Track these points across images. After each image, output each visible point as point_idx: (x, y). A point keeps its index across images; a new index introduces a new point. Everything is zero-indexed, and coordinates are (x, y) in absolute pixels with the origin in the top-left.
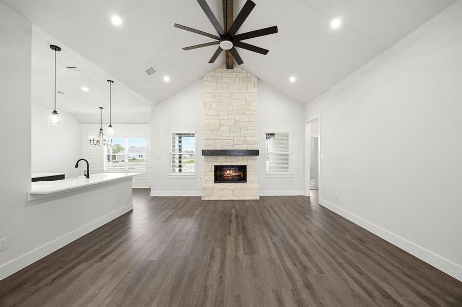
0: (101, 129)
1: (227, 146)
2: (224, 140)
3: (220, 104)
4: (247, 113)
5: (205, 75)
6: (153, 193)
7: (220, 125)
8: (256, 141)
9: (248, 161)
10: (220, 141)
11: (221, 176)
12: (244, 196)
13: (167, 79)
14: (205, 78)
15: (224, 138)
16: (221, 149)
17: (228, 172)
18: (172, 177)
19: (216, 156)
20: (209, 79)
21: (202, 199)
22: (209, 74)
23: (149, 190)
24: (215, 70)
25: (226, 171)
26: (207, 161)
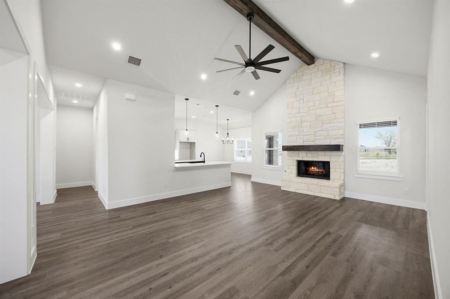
0: (228, 134)
1: (308, 141)
2: (305, 136)
3: (301, 102)
4: (330, 105)
5: (288, 79)
6: (254, 179)
7: (302, 122)
8: (341, 135)
9: (332, 157)
10: (302, 137)
11: (307, 170)
12: (321, 193)
13: (252, 93)
14: (288, 81)
15: (305, 134)
16: (302, 144)
18: (264, 168)
19: (298, 152)
20: (292, 81)
21: (282, 189)
22: (292, 76)
23: (250, 176)
26: (289, 156)
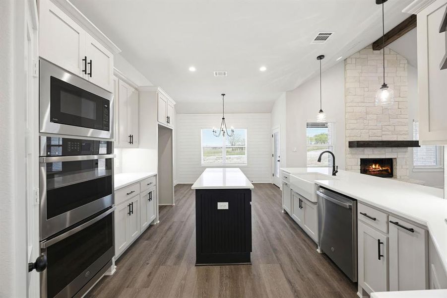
0: (223, 119)
1: (375, 136)
2: (371, 130)
3: (366, 89)
4: (396, 99)
5: (349, 57)
7: (367, 113)
8: (407, 131)
9: (399, 153)
10: (367, 131)
14: (349, 61)
15: (370, 127)
16: (368, 140)
17: (374, 166)
20: (354, 61)
22: (354, 56)
24: (359, 51)
25: (372, 165)
26: (352, 154)
